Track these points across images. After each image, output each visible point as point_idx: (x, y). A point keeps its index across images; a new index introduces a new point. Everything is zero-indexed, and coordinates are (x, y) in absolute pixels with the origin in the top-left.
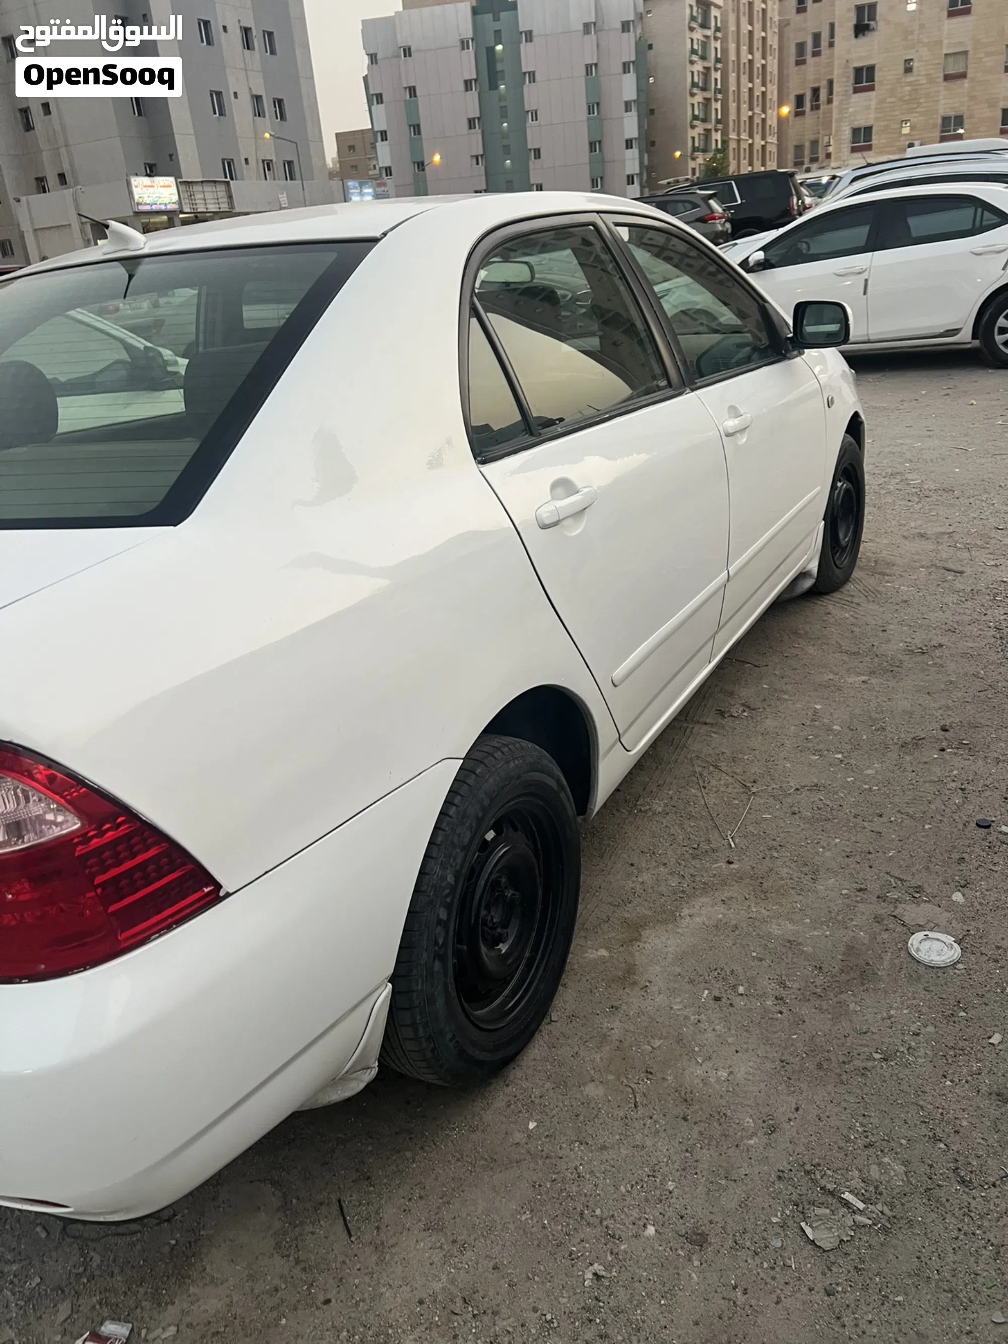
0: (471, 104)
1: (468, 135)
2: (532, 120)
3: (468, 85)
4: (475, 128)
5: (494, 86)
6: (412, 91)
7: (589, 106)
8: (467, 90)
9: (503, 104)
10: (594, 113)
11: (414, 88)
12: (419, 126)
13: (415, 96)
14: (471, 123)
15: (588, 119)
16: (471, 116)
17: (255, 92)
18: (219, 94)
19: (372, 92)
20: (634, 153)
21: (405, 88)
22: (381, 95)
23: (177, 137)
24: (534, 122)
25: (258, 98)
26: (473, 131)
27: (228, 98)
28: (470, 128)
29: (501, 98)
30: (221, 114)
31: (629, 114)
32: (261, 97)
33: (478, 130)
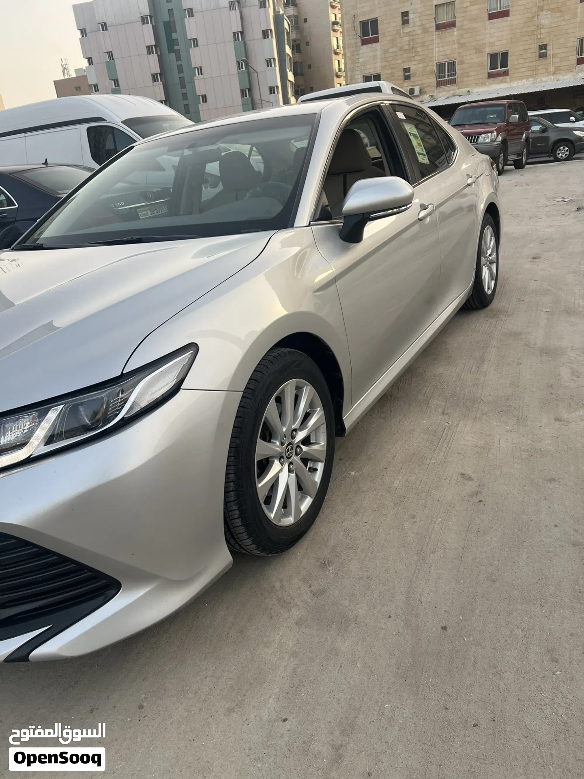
0: (153, 64)
1: (153, 86)
2: (199, 75)
3: (149, 49)
4: (158, 81)
6: (110, 54)
7: (239, 64)
8: (150, 54)
9: (179, 63)
10: (242, 68)
11: (111, 52)
12: (117, 80)
13: (113, 59)
14: (154, 78)
15: (239, 73)
16: (154, 72)
21: (106, 53)
22: (91, 58)
26: (156, 83)
29: (177, 59)
31: (270, 68)
33: (160, 82)
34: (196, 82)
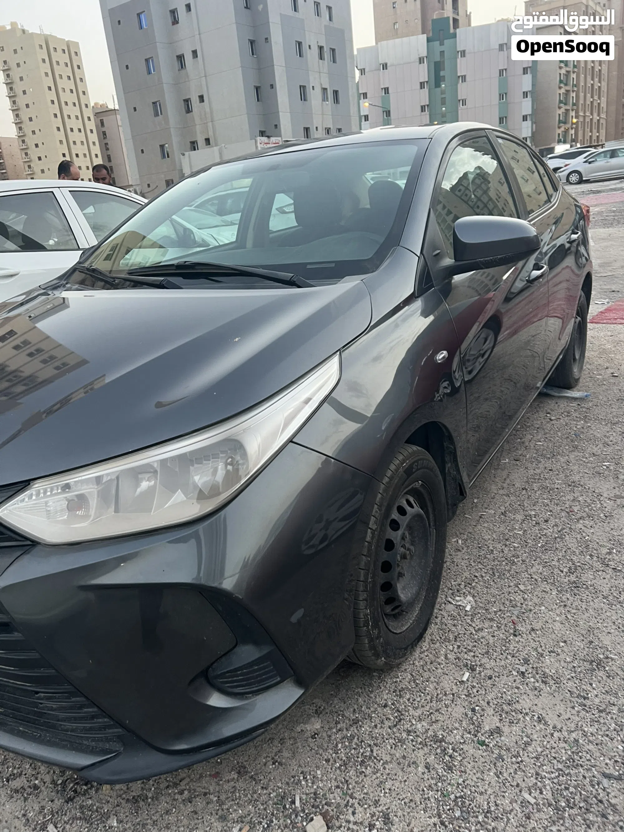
0: (424, 97)
1: (421, 115)
2: (463, 105)
3: (422, 85)
4: (425, 111)
5: (437, 85)
6: (386, 90)
7: (500, 95)
8: (421, 88)
9: (443, 96)
10: (503, 99)
11: (388, 88)
12: (389, 111)
13: (388, 93)
14: (423, 109)
15: (499, 103)
16: (423, 104)
17: (324, 87)
18: (304, 87)
19: (360, 92)
20: (528, 123)
21: (382, 89)
22: (366, 93)
23: (280, 114)
24: (464, 106)
25: (325, 90)
26: (423, 113)
27: (309, 90)
28: (422, 111)
29: (443, 92)
30: (305, 100)
31: (526, 99)
32: (326, 89)
33: (427, 112)
34: (459, 112)
